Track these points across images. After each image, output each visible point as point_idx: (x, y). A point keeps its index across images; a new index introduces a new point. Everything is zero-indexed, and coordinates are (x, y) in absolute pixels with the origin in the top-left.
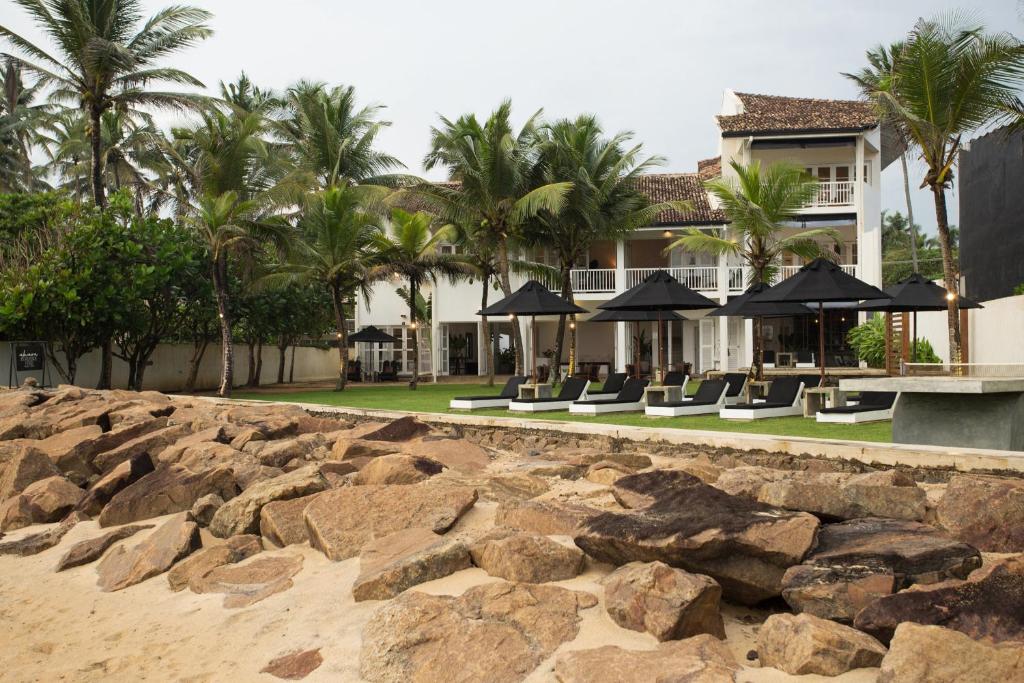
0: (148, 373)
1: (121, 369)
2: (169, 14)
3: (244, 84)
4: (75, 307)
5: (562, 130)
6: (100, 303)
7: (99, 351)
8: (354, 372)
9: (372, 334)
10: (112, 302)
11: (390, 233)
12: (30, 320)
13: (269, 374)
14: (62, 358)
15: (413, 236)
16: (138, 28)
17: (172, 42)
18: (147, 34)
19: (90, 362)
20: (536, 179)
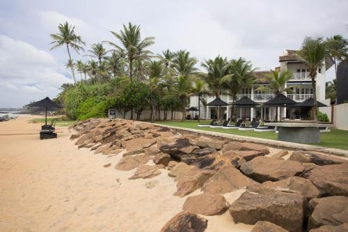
0: (141, 117)
1: (135, 115)
2: (147, 39)
3: (168, 51)
4: (125, 102)
5: (233, 61)
6: (129, 102)
7: (130, 111)
8: (189, 118)
9: (193, 109)
10: (132, 101)
11: (194, 86)
12: (116, 105)
13: (169, 117)
14: (123, 113)
15: (199, 86)
16: (141, 42)
17: (146, 45)
18: (142, 43)
19: (129, 114)
20: (226, 73)
